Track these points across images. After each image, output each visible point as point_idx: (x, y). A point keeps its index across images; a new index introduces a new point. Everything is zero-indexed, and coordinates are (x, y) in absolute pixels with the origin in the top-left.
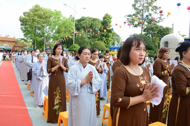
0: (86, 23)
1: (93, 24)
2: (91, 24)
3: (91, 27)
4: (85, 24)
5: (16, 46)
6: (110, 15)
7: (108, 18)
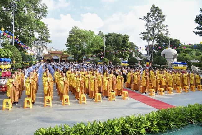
0: (112, 38)
1: (117, 39)
2: (116, 39)
3: (116, 41)
4: (111, 40)
5: (62, 56)
6: (128, 35)
7: (126, 38)
